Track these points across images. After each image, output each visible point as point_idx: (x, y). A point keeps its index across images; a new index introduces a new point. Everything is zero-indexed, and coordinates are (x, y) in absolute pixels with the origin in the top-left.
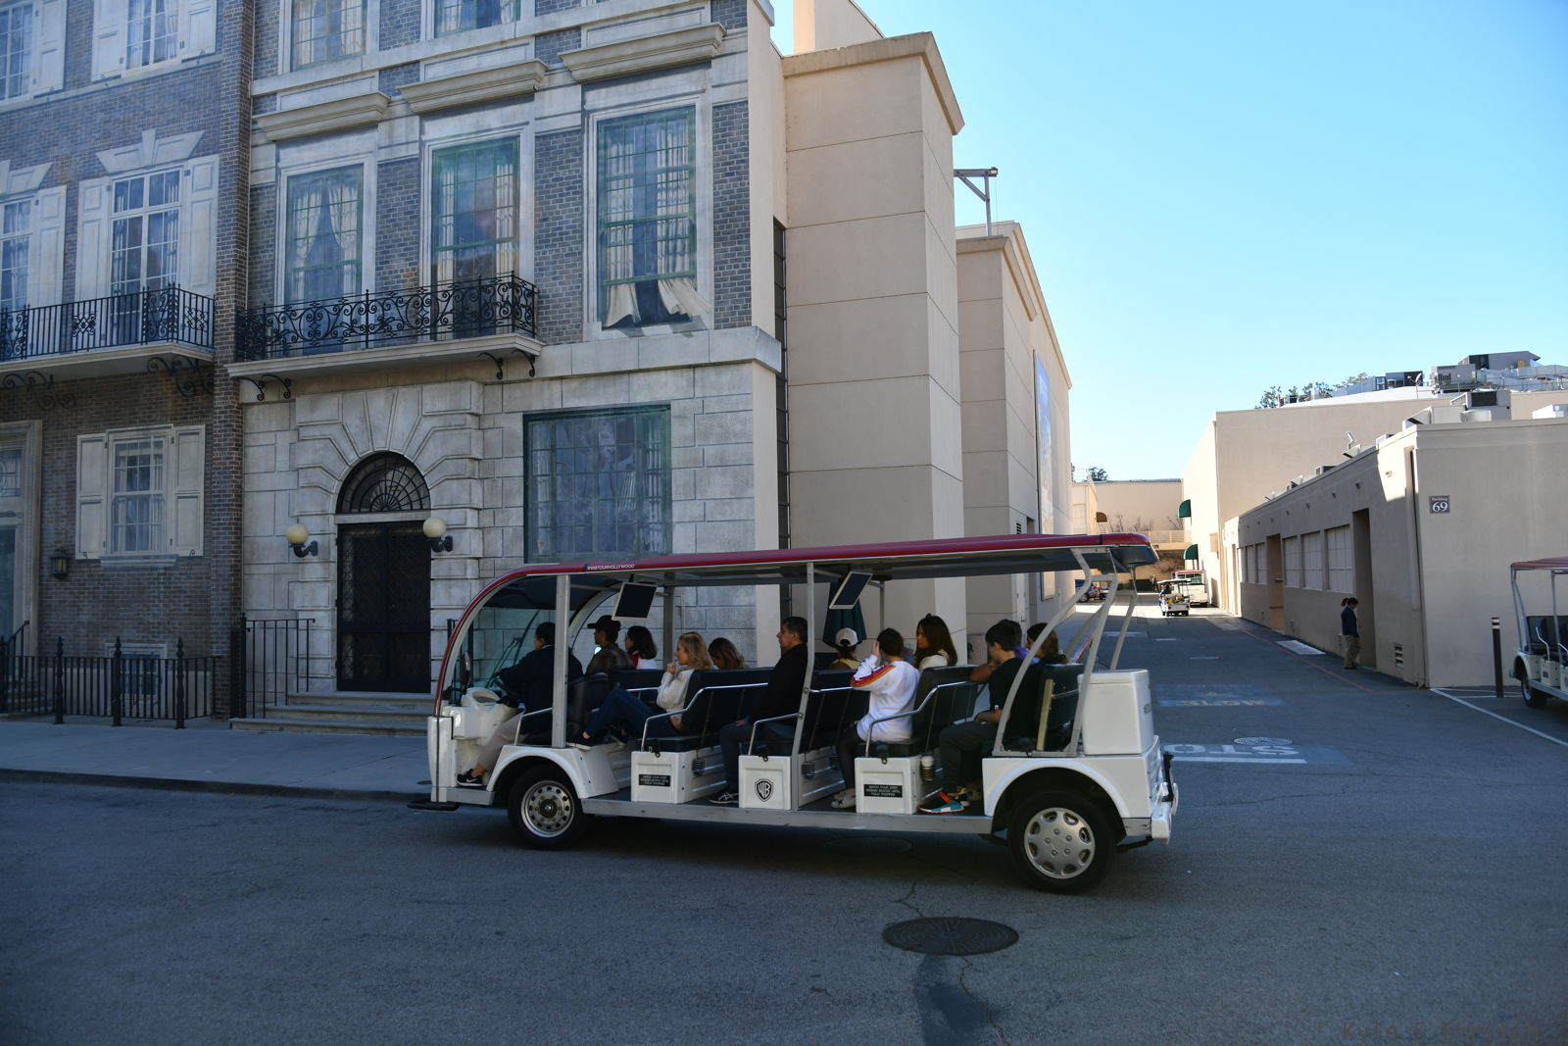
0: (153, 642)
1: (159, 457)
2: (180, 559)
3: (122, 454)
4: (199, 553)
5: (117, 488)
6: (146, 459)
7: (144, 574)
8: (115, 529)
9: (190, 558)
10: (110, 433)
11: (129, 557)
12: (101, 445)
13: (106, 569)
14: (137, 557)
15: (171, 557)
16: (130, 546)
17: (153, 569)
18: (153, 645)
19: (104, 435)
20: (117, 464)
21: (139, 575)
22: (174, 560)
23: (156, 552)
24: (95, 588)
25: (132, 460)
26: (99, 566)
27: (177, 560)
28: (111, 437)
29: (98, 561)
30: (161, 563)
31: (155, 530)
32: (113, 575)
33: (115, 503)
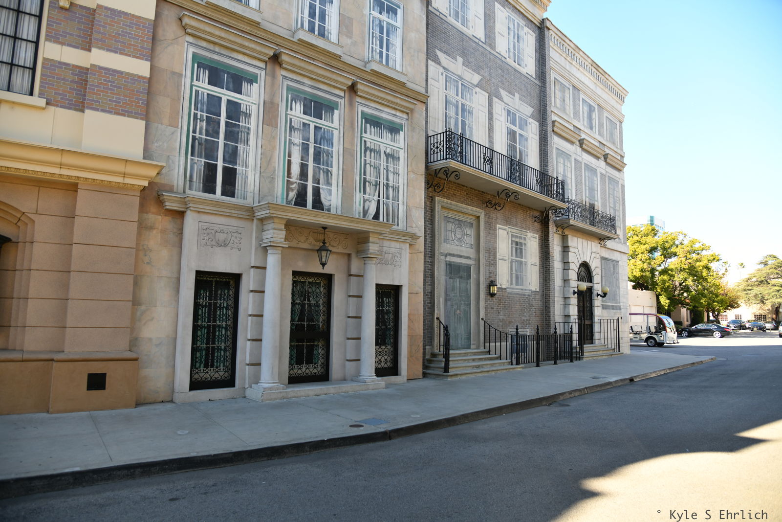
0: (525, 329)
1: (525, 244)
2: (533, 292)
3: (514, 239)
4: (538, 290)
5: (512, 256)
6: (521, 244)
7: (521, 297)
8: (512, 274)
9: (535, 292)
10: (509, 228)
11: (517, 289)
12: (505, 232)
13: (509, 293)
14: (519, 289)
15: (530, 291)
16: (517, 284)
17: (524, 295)
18: (525, 330)
19: (507, 228)
20: (512, 244)
21: (520, 297)
22: (530, 292)
23: (524, 288)
24: (505, 302)
25: (517, 243)
26: (506, 292)
27: (532, 292)
28: (510, 230)
29: (505, 289)
30: (527, 292)
31: (524, 277)
32: (511, 297)
33: (512, 262)
